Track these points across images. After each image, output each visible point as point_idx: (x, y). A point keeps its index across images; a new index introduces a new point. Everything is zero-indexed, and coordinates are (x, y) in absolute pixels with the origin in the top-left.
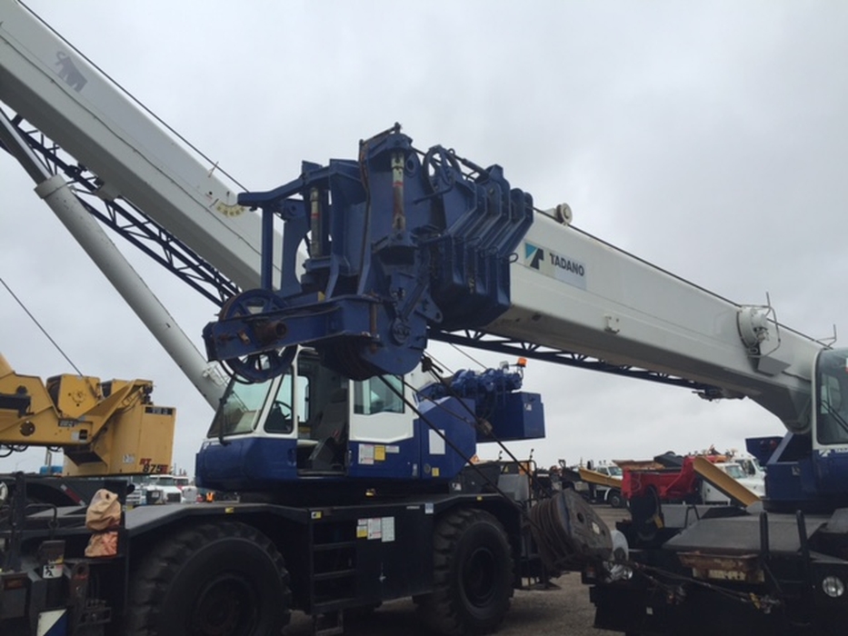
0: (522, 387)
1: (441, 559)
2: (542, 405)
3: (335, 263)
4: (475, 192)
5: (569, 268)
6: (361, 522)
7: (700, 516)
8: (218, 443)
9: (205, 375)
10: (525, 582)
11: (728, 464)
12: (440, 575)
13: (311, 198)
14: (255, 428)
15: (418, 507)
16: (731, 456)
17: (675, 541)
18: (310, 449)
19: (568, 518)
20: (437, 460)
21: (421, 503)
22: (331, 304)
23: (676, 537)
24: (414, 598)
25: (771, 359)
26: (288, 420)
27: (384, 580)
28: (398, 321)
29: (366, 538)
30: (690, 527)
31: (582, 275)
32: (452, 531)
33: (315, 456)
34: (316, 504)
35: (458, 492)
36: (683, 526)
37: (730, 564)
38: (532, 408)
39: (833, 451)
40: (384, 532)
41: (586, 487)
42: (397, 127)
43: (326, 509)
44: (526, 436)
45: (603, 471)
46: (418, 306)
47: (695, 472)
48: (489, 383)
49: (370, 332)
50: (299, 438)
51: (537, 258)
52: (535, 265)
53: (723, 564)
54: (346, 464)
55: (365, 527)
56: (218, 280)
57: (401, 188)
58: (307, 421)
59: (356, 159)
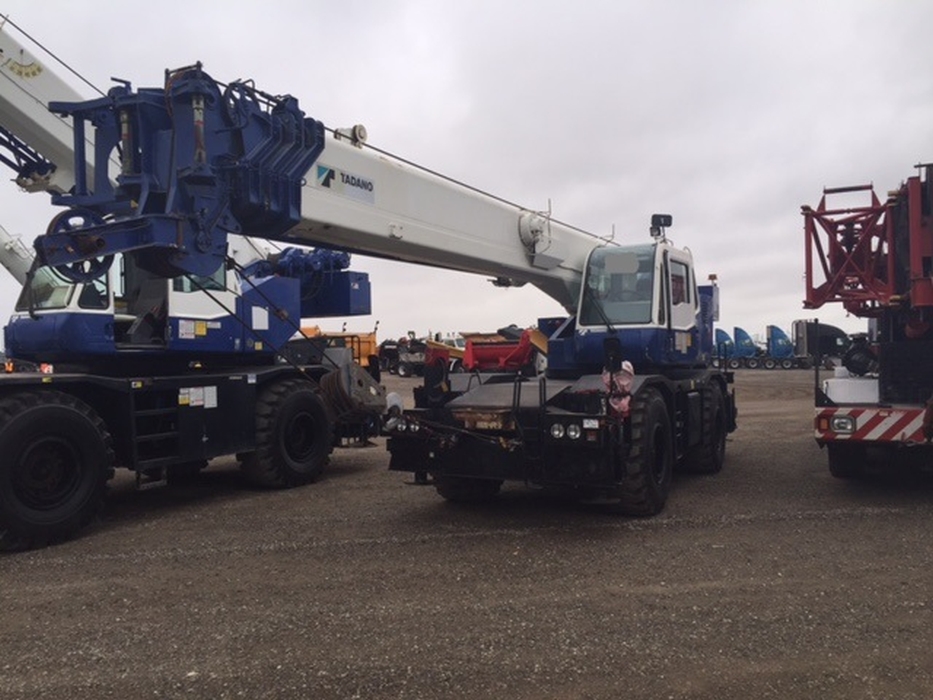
1: (263, 422)
2: (369, 284)
3: (145, 180)
4: (271, 123)
5: (358, 185)
6: (182, 391)
7: (483, 381)
8: (28, 317)
9: (8, 247)
10: (344, 441)
12: (262, 436)
13: (122, 120)
14: (68, 303)
15: (240, 378)
17: (457, 401)
18: (129, 323)
19: (350, 383)
20: (259, 335)
21: (243, 374)
22: (142, 220)
23: (458, 399)
25: (546, 256)
26: (104, 296)
27: (207, 441)
28: (202, 234)
29: (188, 404)
30: (471, 391)
31: (370, 190)
32: (275, 398)
33: (134, 330)
34: (137, 375)
35: (284, 364)
36: (466, 390)
37: (488, 417)
38: (360, 286)
39: (589, 331)
40: (206, 399)
42: (199, 65)
43: (148, 381)
44: (352, 312)
45: (451, 343)
46: (219, 221)
47: (532, 344)
48: (316, 263)
49: (177, 244)
50: (116, 313)
51: (328, 178)
52: (326, 183)
53: (483, 417)
54: (166, 339)
55: (188, 395)
56: (13, 143)
57: (201, 126)
58: (124, 295)
59: (162, 86)
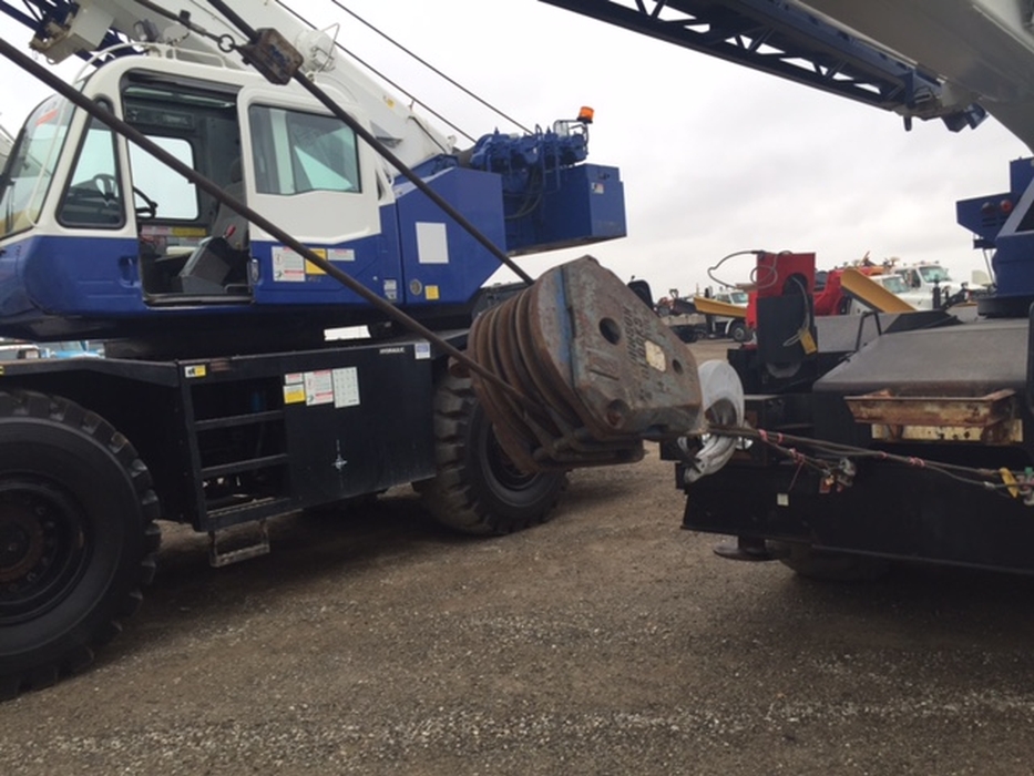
0: (588, 157)
2: (621, 184)
7: (883, 328)
11: (886, 276)
12: (449, 449)
14: (37, 220)
15: (401, 350)
16: (890, 267)
18: (183, 260)
19: (572, 332)
20: (433, 273)
21: (407, 344)
24: (413, 484)
27: (344, 467)
29: (304, 402)
30: (864, 350)
33: (190, 272)
36: (853, 349)
38: (605, 189)
40: (338, 392)
41: (703, 319)
44: (595, 234)
45: (725, 298)
47: (843, 288)
48: (530, 150)
54: (251, 283)
55: (301, 386)
58: (197, 219)
